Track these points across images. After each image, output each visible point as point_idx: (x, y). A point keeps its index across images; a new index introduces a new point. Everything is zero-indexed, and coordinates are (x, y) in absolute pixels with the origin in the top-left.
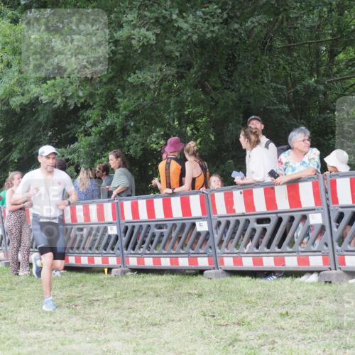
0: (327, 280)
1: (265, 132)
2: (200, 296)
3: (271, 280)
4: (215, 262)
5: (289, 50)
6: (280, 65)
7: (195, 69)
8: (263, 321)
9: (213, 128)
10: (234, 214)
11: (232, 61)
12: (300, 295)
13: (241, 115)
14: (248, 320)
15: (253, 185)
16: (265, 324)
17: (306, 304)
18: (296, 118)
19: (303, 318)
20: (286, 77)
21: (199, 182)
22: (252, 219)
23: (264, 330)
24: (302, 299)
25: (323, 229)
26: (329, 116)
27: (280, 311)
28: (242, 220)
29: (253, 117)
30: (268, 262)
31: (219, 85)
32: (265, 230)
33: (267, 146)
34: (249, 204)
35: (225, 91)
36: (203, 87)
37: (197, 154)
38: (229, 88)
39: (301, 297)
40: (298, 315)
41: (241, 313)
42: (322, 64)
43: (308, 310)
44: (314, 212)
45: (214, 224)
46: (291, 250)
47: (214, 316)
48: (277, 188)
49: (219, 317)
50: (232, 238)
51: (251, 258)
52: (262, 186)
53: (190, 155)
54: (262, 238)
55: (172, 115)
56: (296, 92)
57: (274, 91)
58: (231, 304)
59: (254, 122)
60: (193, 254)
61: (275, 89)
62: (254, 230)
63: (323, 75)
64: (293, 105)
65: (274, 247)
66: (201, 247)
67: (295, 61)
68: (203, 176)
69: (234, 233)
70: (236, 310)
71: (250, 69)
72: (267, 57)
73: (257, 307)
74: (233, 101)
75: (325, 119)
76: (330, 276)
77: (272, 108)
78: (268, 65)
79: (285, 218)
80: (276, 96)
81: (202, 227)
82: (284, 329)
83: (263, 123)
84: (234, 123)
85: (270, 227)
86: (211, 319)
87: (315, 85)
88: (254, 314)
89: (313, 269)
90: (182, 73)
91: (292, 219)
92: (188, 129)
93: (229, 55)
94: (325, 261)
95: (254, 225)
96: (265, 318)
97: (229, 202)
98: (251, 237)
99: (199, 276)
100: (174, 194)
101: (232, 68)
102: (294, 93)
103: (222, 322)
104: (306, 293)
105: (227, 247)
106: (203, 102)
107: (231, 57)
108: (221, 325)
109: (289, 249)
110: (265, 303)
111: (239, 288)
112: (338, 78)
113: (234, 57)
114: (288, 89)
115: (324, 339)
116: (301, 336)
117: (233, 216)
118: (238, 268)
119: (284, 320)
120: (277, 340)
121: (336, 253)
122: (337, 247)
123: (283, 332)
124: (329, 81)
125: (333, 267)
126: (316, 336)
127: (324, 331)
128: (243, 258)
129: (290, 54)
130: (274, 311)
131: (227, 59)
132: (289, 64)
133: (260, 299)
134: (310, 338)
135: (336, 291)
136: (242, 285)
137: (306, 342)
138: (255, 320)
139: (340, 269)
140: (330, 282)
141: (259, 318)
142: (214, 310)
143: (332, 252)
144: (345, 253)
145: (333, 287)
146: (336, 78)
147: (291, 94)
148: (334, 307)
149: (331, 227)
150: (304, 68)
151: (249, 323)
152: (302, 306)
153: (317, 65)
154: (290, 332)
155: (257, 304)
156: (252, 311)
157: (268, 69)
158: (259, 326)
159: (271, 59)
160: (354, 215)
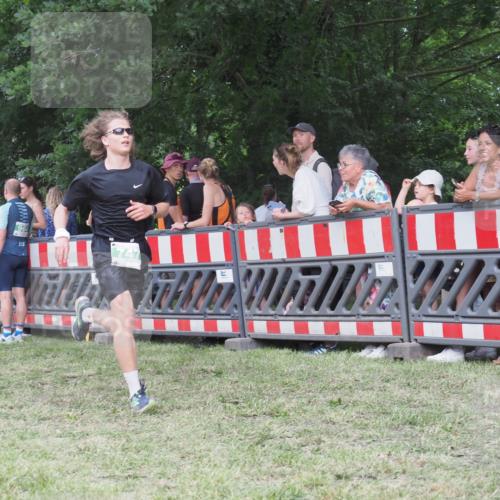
0: (397, 356)
1: (317, 146)
2: (219, 374)
3: (319, 355)
4: (242, 328)
5: (356, 31)
6: (342, 51)
7: (223, 54)
8: (305, 411)
9: (247, 138)
10: (269, 261)
11: (275, 44)
12: (358, 375)
13: (286, 122)
14: (285, 410)
15: (298, 221)
16: (308, 416)
17: (368, 389)
18: (362, 127)
19: (361, 408)
20: (350, 68)
21: (223, 214)
22: (295, 267)
23: (306, 423)
25: (394, 283)
26: (408, 125)
27: (329, 398)
28: (281, 268)
30: (316, 329)
31: (255, 77)
32: (312, 284)
33: (315, 168)
34: (292, 246)
35: (264, 86)
36: (233, 79)
38: (270, 83)
39: (359, 379)
40: (355, 404)
41: (275, 399)
42: (401, 52)
43: (370, 396)
44: (382, 260)
45: (242, 273)
46: (348, 312)
47: (237, 403)
48: (331, 225)
49: (244, 405)
50: (266, 295)
51: (292, 323)
52: (311, 222)
54: (309, 295)
55: (187, 118)
56: (364, 91)
57: (332, 88)
58: (261, 386)
60: (210, 314)
61: (335, 85)
62: (297, 283)
63: (403, 68)
64: (360, 111)
65: (325, 308)
66: (222, 306)
67: (364, 47)
68: (227, 204)
70: (269, 395)
71: (301, 57)
72: (326, 40)
73: (298, 392)
74: (274, 100)
75: (403, 130)
76: (401, 350)
77: (329, 112)
78: (326, 51)
79: (342, 267)
80: (335, 95)
81: (225, 277)
82: (334, 423)
85: (319, 279)
86: (234, 407)
87: (390, 81)
88: (294, 401)
89: (378, 341)
90: (204, 59)
91: (351, 269)
92: (211, 138)
93: (272, 36)
94: (396, 330)
95: (297, 276)
96: (308, 408)
97: (264, 243)
98: (293, 294)
99: (218, 347)
100: (186, 230)
101: (275, 56)
102: (360, 92)
103: (249, 412)
104: (368, 374)
105: (259, 306)
106: (232, 99)
107: (274, 39)
108: (246, 416)
109: (345, 312)
110: (309, 386)
111: (274, 364)
112: (424, 72)
113: (279, 39)
114: (353, 87)
115: (390, 438)
116: (358, 433)
117: (269, 263)
118: (273, 336)
119: (335, 411)
120: (324, 438)
121: (411, 318)
122: (413, 310)
123: (333, 428)
124: (411, 76)
125: (406, 338)
126: (379, 434)
127: (391, 427)
128: (281, 323)
129: (356, 37)
130: (321, 398)
131: (268, 42)
132: (355, 51)
133: (302, 380)
134: (370, 437)
135: (409, 371)
136: (278, 360)
137: (364, 442)
138: (294, 409)
139: (416, 340)
140: (402, 359)
141: (300, 407)
142: (238, 395)
143: (405, 317)
144: (424, 319)
145: (406, 365)
146: (420, 73)
147: (357, 93)
148: (406, 393)
149: (405, 281)
150: (376, 57)
151: (286, 414)
152: (361, 392)
153: (395, 54)
154: (343, 428)
155: (298, 388)
156: (290, 396)
157: (325, 57)
158: (301, 418)
159: (332, 43)
160: (439, 266)
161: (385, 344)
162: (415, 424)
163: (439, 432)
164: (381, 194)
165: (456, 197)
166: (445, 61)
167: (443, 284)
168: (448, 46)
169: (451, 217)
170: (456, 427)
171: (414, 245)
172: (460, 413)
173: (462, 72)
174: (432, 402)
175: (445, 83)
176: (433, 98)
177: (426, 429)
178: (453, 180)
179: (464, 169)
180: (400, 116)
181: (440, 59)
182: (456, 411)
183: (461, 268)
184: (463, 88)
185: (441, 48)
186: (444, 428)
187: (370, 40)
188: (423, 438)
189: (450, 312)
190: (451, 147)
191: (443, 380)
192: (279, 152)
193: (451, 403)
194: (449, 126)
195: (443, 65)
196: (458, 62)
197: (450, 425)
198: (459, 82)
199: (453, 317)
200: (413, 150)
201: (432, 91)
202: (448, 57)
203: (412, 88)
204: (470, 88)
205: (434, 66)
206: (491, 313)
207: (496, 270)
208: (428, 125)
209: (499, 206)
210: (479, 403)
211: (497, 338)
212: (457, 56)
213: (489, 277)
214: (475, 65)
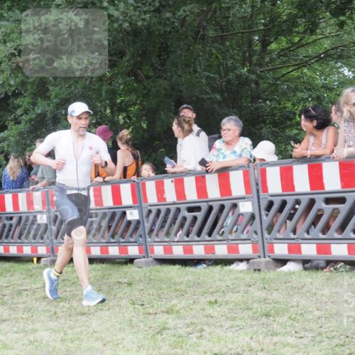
0: (256, 268)
2: (130, 284)
3: (201, 268)
4: (146, 251)
5: (222, 39)
6: (212, 54)
7: (128, 57)
8: (191, 309)
9: (146, 116)
10: (165, 203)
11: (165, 50)
12: (229, 283)
13: (173, 104)
14: (177, 308)
15: (184, 174)
16: (193, 312)
17: (236, 292)
18: (228, 107)
19: (231, 306)
20: (218, 66)
21: (131, 171)
22: (183, 207)
23: (193, 318)
25: (253, 217)
26: (260, 105)
27: (208, 299)
28: (173, 208)
29: (185, 106)
30: (199, 251)
31: (152, 74)
32: (195, 218)
34: (180, 192)
35: (158, 79)
36: (135, 75)
37: (130, 143)
38: (162, 77)
39: (230, 285)
40: (227, 303)
41: (170, 301)
42: (254, 53)
43: (237, 297)
44: (244, 200)
45: (145, 213)
46: (221, 238)
47: (143, 305)
48: (208, 176)
49: (148, 306)
50: (162, 227)
51: (182, 247)
52: (193, 175)
53: (123, 144)
54: (192, 226)
55: (103, 103)
56: (229, 82)
57: (206, 80)
58: (160, 292)
59: (186, 110)
60: (123, 242)
61: (208, 78)
62: (185, 219)
63: (256, 65)
64: (226, 95)
65: (204, 235)
66: (131, 236)
67: (228, 51)
68: (134, 165)
69: (165, 221)
70: (166, 298)
71: (183, 58)
72: (200, 46)
73: (186, 296)
74: (165, 89)
75: (256, 109)
76: (259, 264)
77: (204, 97)
79: (216, 206)
80: (209, 84)
81: (133, 215)
82: (212, 317)
83: (195, 112)
84: (165, 111)
85: (200, 215)
86: (140, 308)
87: (247, 74)
88: (184, 302)
89: (243, 258)
90: (115, 61)
91: (222, 207)
92: (120, 117)
93: (162, 44)
94: (255, 250)
95: (184, 213)
96: (194, 306)
97: (160, 191)
98: (182, 226)
99: (129, 265)
101: (165, 57)
102: (226, 82)
103: (151, 311)
104: (235, 281)
105: (157, 235)
106: (135, 90)
107: (164, 46)
108: (150, 314)
109: (219, 238)
110: (194, 291)
111: (169, 276)
112: (271, 68)
113: (167, 46)
114: (221, 78)
115: (252, 326)
116: (229, 323)
117: (163, 205)
118: (168, 256)
119: (213, 308)
120: (205, 328)
121: (265, 241)
122: (266, 235)
123: (211, 321)
124: (261, 70)
125: (262, 255)
126: (244, 324)
127: (252, 318)
128: (173, 247)
129: (223, 44)
130: (203, 299)
131: (160, 48)
132: (222, 53)
133: (189, 287)
134: (238, 326)
135: (265, 279)
136: (172, 274)
137: (233, 330)
138: (184, 308)
139: (269, 256)
140: (259, 270)
141: (188, 307)
142: (144, 299)
143: (261, 241)
144: (274, 241)
145: (262, 275)
146: (268, 68)
147: (224, 83)
148: (263, 294)
149: (260, 215)
150: (236, 57)
151: (178, 312)
152: (231, 294)
153: (249, 55)
154: (218, 320)
155: (186, 293)
156: (181, 299)
157: (200, 58)
158: (188, 314)
159: (204, 48)
160: (284, 203)
161: (248, 260)
162: (269, 316)
163: (287, 321)
165: (294, 154)
166: (285, 59)
167: (287, 216)
168: (287, 49)
169: (291, 169)
170: (298, 317)
171: (265, 189)
172: (301, 307)
173: (297, 67)
174: (280, 300)
175: (285, 74)
176: (277, 85)
177: (277, 319)
178: (292, 143)
179: (301, 135)
180: (255, 98)
181: (281, 58)
182: (298, 306)
183: (299, 204)
184: (298, 78)
185: (283, 50)
186: (290, 318)
187: (231, 45)
188: (275, 326)
189: (292, 236)
190: (291, 120)
191: (289, 284)
193: (295, 300)
194: (289, 105)
195: (284, 62)
196: (294, 60)
197: (294, 316)
198: (295, 74)
199: (294, 239)
200: (264, 122)
201: (277, 81)
202: (287, 56)
203: (262, 79)
204: (303, 77)
205: (277, 63)
206: (321, 236)
207: (324, 206)
208: (274, 104)
209: (324, 160)
210: (314, 299)
211: (326, 253)
212: (293, 55)
213: (319, 210)
214: (306, 62)
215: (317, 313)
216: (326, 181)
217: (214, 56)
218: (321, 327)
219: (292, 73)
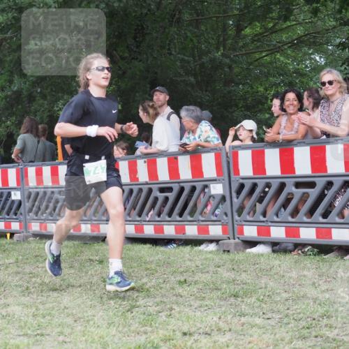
0: (226, 249)
1: (170, 103)
2: (101, 262)
3: (171, 248)
5: (197, 23)
6: (187, 37)
8: (161, 288)
9: (121, 97)
10: (137, 183)
11: (141, 31)
12: (198, 263)
13: (148, 86)
14: (147, 287)
15: (157, 155)
16: (163, 291)
17: (205, 273)
18: (201, 90)
19: (200, 286)
20: (193, 49)
22: (155, 187)
23: (162, 296)
24: (201, 267)
25: (223, 198)
26: (233, 89)
27: (178, 279)
28: (145, 188)
30: (169, 231)
31: (126, 55)
32: (167, 199)
33: (168, 118)
35: (133, 61)
36: (111, 56)
38: (137, 59)
39: (199, 265)
40: (196, 283)
41: (140, 280)
42: (228, 37)
43: (205, 278)
44: (215, 182)
46: (192, 219)
48: (180, 158)
51: (153, 226)
52: (166, 156)
54: (164, 207)
56: (202, 65)
57: (181, 62)
58: (131, 270)
60: (95, 221)
61: (182, 60)
62: (156, 199)
63: (229, 50)
64: (199, 78)
65: (175, 216)
66: (103, 214)
67: (202, 34)
70: (136, 277)
71: (159, 41)
72: (176, 29)
73: (156, 275)
74: (140, 70)
75: (229, 92)
76: (228, 245)
77: (179, 79)
78: (176, 37)
79: (187, 187)
80: (182, 67)
82: (181, 297)
84: (141, 93)
85: (172, 196)
87: (221, 58)
88: (154, 281)
89: (213, 238)
91: (194, 189)
93: (138, 26)
94: (225, 231)
95: (156, 193)
96: (164, 286)
97: (133, 170)
99: (101, 243)
101: (141, 39)
102: (200, 65)
104: (205, 262)
105: (129, 214)
107: (140, 28)
109: (190, 218)
110: (164, 270)
111: (140, 255)
112: (244, 52)
113: (143, 28)
114: (195, 61)
115: (220, 306)
116: (198, 303)
118: (139, 235)
119: (182, 288)
120: (175, 307)
121: (235, 222)
122: (236, 217)
123: (180, 300)
124: (235, 54)
125: (231, 237)
126: (212, 304)
127: (221, 299)
128: (145, 226)
129: (197, 27)
130: (172, 278)
131: (135, 30)
132: (197, 36)
133: (159, 266)
134: (207, 306)
135: (234, 260)
136: (143, 252)
137: (202, 309)
138: (154, 287)
139: (239, 238)
140: (229, 251)
141: (158, 285)
143: (231, 222)
144: (244, 223)
145: (231, 256)
146: (241, 53)
147: (198, 66)
148: (232, 275)
149: (231, 197)
150: (211, 41)
151: (148, 290)
152: (200, 274)
153: (224, 39)
154: (188, 299)
155: (157, 272)
156: (151, 278)
157: (176, 41)
158: (158, 293)
159: (180, 31)
160: (254, 186)
161: (217, 241)
162: (238, 297)
163: (254, 302)
164: (214, 137)
165: (266, 139)
166: (259, 44)
167: (257, 199)
168: (261, 34)
169: (263, 153)
170: (266, 299)
171: (237, 172)
172: (269, 289)
173: (270, 52)
174: (249, 281)
175: (258, 59)
176: (250, 69)
177: (245, 300)
178: (264, 127)
179: (272, 120)
180: (228, 82)
181: (255, 43)
182: (266, 288)
183: (269, 187)
184: (271, 63)
185: (256, 35)
186: (258, 299)
187: (206, 29)
188: (243, 307)
189: (262, 218)
190: (263, 104)
191: (257, 266)
192: (143, 106)
193: (263, 281)
194: (261, 89)
195: (258, 47)
196: (267, 45)
197: (262, 297)
198: (268, 59)
199: (264, 222)
200: (236, 106)
201: (250, 65)
202: (260, 42)
203: (236, 62)
204: (276, 63)
205: (251, 48)
206: (290, 219)
207: (294, 189)
208: (247, 88)
209: (296, 145)
210: (282, 281)
211: (294, 237)
212: (267, 41)
213: (289, 194)
214: (279, 47)
215: (285, 295)
216: (296, 165)
217: (189, 39)
218: (288, 309)
219: (265, 58)
